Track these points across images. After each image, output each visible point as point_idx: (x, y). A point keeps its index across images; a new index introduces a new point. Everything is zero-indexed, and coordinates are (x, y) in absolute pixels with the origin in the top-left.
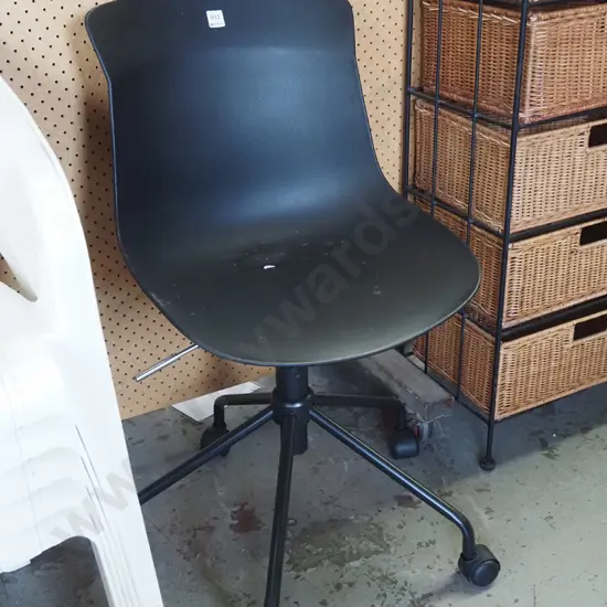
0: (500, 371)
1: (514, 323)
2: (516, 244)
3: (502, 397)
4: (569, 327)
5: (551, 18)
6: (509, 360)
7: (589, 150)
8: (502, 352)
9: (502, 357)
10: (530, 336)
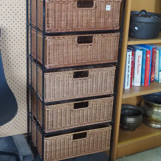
0: (45, 147)
1: (50, 131)
2: (48, 106)
3: (46, 156)
4: (71, 135)
5: (54, 38)
6: (48, 144)
7: (74, 79)
8: (45, 141)
9: (45, 143)
10: (56, 137)
